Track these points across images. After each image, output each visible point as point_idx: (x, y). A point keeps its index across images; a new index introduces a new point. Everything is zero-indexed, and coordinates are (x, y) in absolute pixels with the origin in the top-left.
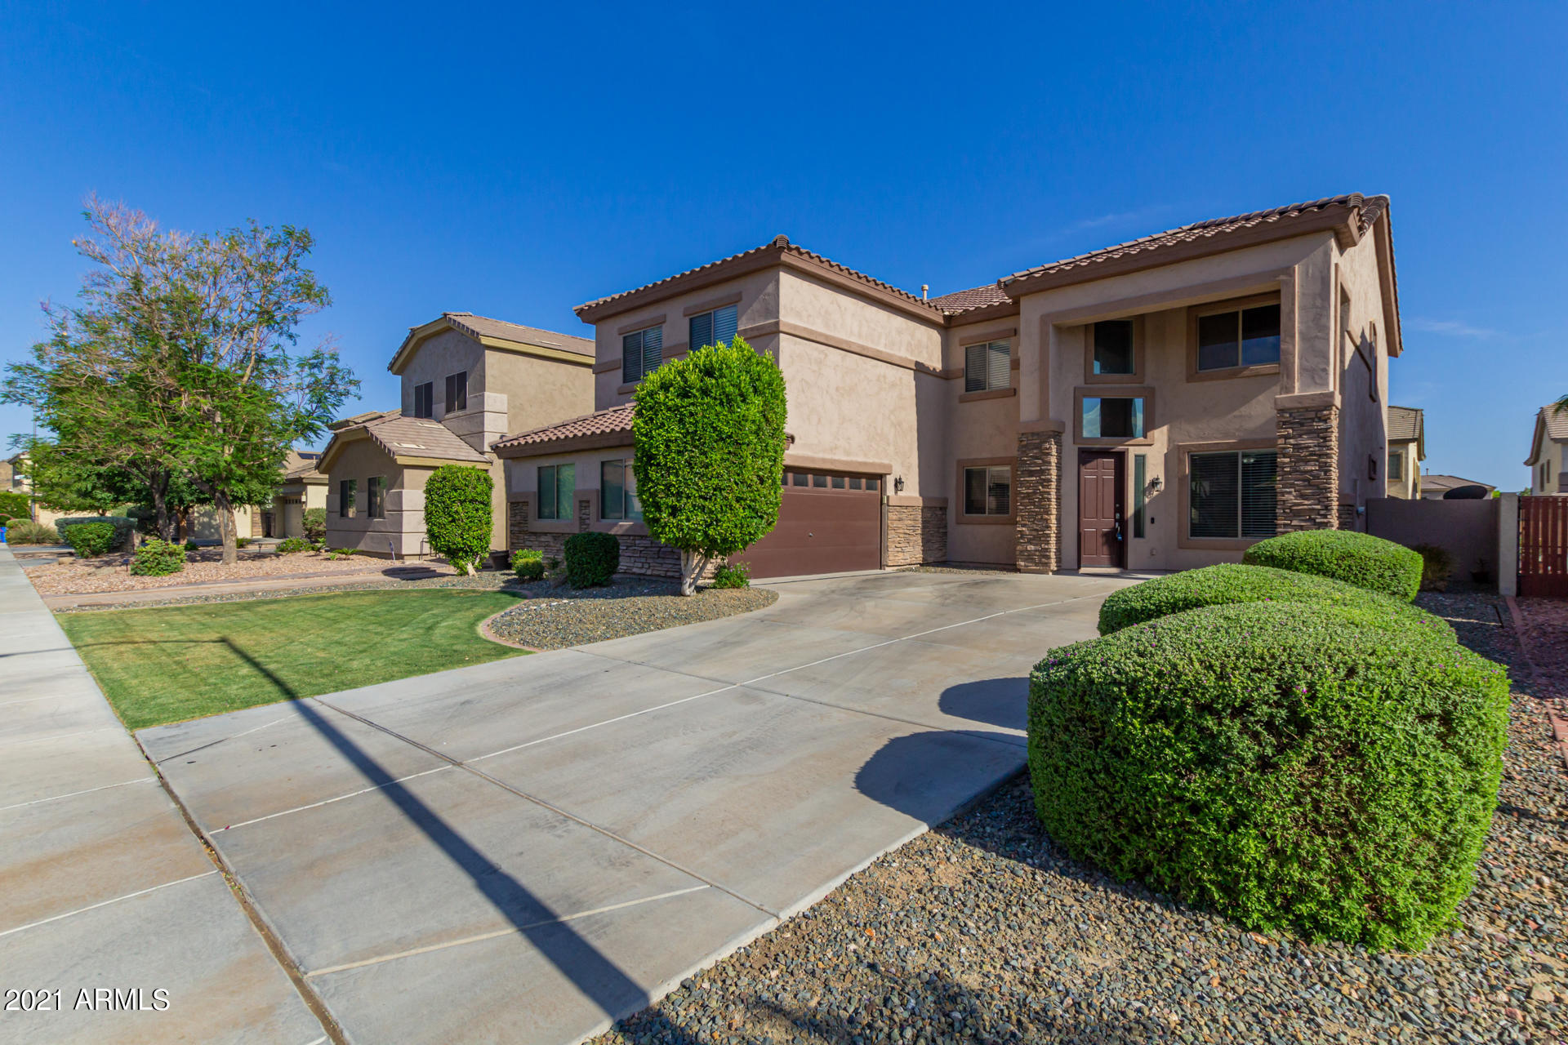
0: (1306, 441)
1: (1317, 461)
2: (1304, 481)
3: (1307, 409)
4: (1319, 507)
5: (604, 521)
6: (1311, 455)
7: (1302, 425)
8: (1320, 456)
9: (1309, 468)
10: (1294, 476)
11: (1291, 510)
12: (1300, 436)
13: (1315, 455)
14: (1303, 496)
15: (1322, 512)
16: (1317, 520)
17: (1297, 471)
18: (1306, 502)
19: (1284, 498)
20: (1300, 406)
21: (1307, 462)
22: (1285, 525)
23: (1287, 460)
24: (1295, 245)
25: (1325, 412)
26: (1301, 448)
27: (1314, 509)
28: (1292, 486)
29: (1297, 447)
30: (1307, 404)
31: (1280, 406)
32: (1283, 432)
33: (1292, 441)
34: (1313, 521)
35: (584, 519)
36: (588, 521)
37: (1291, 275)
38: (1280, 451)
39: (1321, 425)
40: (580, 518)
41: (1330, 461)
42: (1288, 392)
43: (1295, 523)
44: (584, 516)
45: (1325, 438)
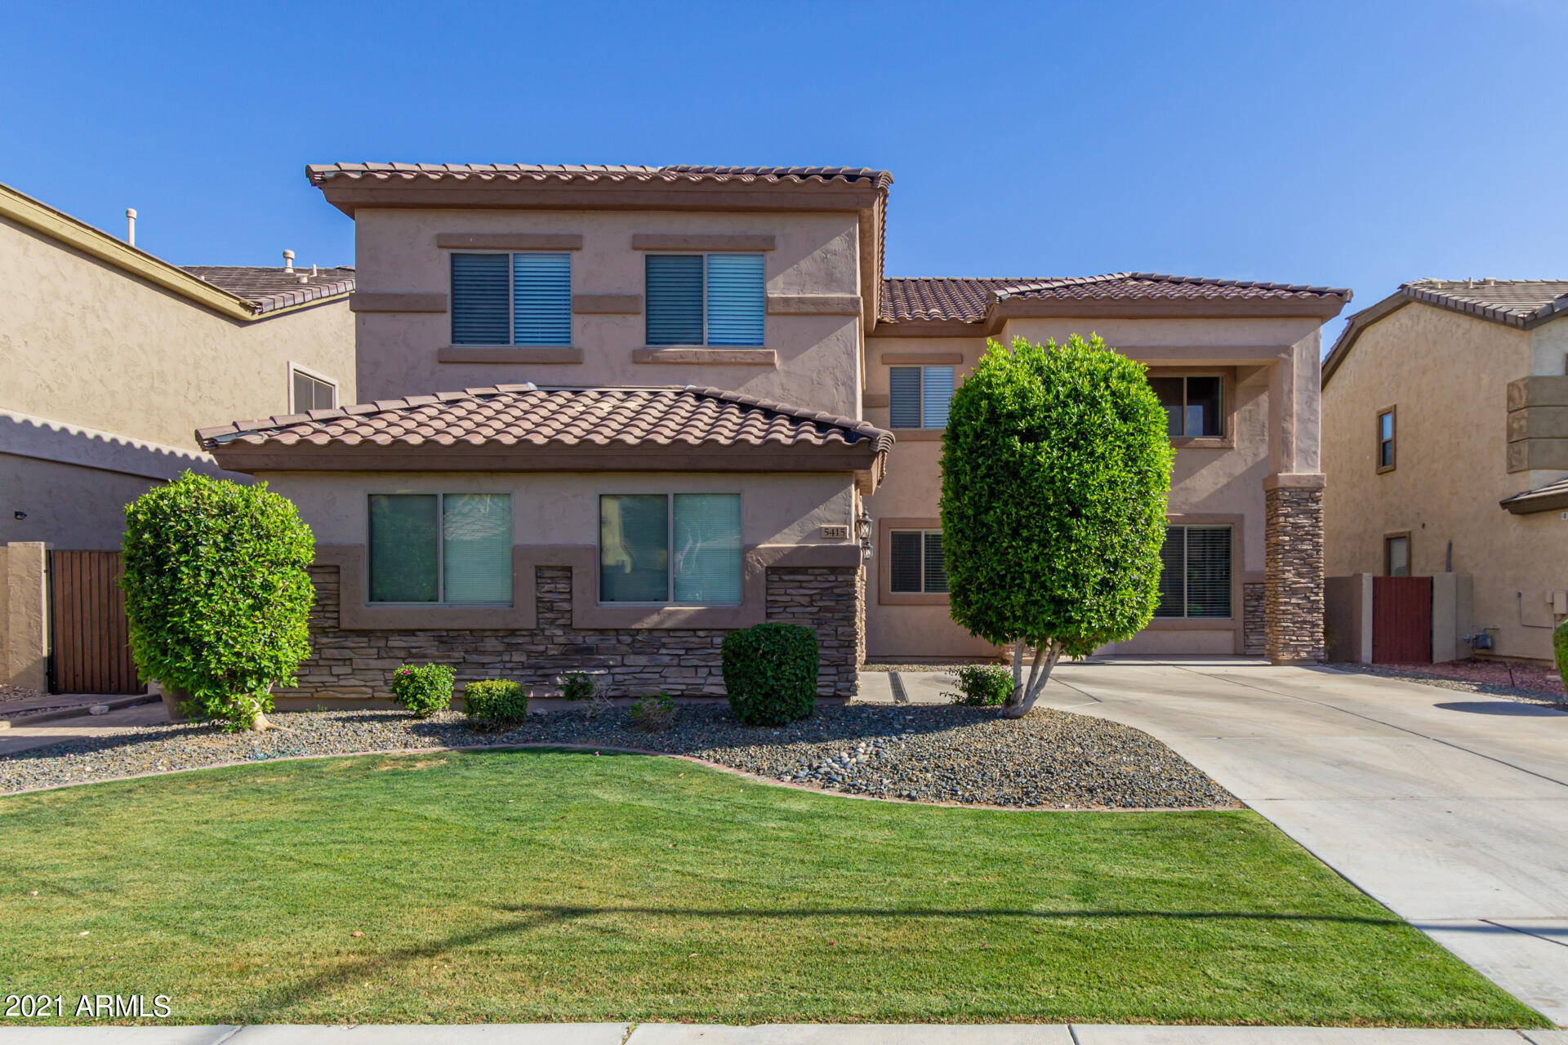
0: (1303, 520)
1: (1311, 540)
2: (1300, 559)
3: (1303, 489)
4: (1312, 585)
5: (606, 604)
6: (1306, 534)
7: (1299, 504)
8: (1313, 535)
9: (1305, 547)
10: (1293, 554)
11: (1291, 588)
12: (1297, 515)
13: (1310, 535)
14: (1299, 575)
15: (1315, 590)
16: (1312, 598)
17: (1295, 550)
18: (1303, 581)
19: (1285, 576)
20: (1298, 485)
21: (1303, 541)
22: (1286, 603)
23: (1287, 538)
24: (1292, 326)
25: (1318, 494)
26: (1298, 527)
27: (1308, 587)
28: (1291, 564)
29: (1295, 526)
30: (1304, 484)
31: (1281, 484)
32: (1284, 511)
33: (1291, 520)
34: (1308, 598)
35: (552, 602)
36: (566, 606)
37: (1291, 355)
38: (1279, 529)
39: (1314, 506)
40: (539, 600)
41: (1321, 540)
42: (1287, 471)
43: (1294, 601)
44: (550, 595)
45: (1316, 519)
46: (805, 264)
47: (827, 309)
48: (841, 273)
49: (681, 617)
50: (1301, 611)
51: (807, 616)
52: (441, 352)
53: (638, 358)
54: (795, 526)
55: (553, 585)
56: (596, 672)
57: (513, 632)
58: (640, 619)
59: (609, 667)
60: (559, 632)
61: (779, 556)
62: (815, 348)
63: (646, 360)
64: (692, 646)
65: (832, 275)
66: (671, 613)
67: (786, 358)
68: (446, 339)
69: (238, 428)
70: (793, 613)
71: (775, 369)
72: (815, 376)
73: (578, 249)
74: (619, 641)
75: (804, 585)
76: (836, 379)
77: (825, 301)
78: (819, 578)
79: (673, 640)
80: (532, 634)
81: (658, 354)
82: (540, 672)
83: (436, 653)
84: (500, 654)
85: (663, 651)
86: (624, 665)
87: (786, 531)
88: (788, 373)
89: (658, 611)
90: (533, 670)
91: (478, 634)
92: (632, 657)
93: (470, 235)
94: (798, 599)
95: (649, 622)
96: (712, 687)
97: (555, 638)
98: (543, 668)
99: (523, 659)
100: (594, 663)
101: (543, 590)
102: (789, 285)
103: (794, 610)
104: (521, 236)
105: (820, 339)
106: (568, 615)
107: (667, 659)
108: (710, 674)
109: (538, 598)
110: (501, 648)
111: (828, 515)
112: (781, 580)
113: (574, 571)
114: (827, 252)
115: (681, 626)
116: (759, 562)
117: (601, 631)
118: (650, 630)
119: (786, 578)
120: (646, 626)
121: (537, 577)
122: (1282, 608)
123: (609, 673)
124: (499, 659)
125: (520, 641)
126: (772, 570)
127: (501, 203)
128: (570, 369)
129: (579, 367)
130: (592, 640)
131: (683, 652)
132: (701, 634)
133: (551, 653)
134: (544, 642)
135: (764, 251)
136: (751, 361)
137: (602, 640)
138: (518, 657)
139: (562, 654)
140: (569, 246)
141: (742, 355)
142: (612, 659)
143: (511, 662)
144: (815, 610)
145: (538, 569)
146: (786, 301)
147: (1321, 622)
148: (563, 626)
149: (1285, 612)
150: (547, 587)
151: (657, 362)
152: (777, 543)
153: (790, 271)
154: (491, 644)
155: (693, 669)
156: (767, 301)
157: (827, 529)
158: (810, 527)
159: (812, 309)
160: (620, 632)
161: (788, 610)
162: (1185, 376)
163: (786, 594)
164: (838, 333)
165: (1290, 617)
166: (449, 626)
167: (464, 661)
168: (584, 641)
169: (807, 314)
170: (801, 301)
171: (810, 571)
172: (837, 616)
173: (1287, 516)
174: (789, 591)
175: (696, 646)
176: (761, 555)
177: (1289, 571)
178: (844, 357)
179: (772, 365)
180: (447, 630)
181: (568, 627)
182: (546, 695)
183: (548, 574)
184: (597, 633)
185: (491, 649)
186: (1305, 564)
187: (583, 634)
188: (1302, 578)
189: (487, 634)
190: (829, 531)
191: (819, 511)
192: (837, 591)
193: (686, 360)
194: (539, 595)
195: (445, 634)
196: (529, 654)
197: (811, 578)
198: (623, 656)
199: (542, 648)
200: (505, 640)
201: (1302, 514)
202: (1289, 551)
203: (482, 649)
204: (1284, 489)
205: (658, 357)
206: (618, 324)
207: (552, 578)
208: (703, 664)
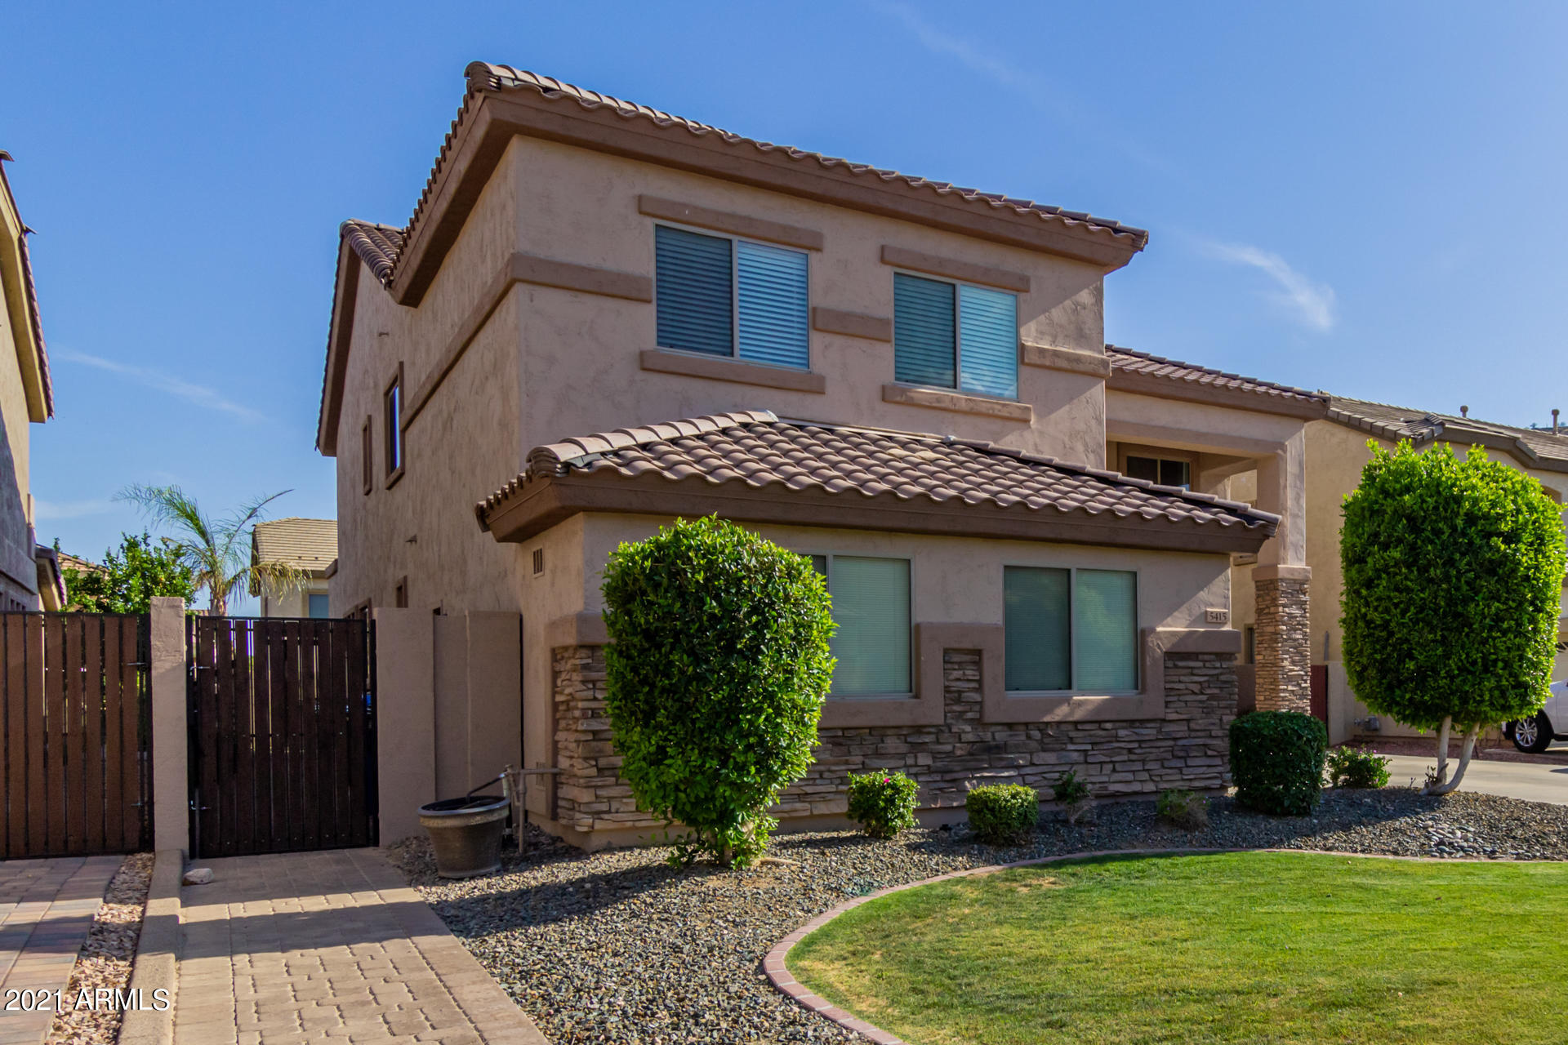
0: (1295, 611)
1: (1301, 630)
2: (1294, 648)
3: (1295, 581)
4: (1302, 673)
5: (1013, 694)
6: (1298, 624)
7: (1292, 596)
8: (1302, 625)
9: (1297, 636)
10: (1290, 643)
11: (1288, 676)
12: (1291, 606)
13: (1300, 625)
14: (1293, 663)
15: (1305, 678)
16: (1302, 685)
17: (1290, 639)
18: (1296, 668)
19: (1283, 664)
20: (1291, 577)
21: (1295, 631)
22: (1284, 690)
23: (1284, 628)
24: (1286, 423)
25: (1305, 586)
26: (1292, 617)
27: (1300, 675)
28: (1287, 652)
29: (1290, 616)
30: (1297, 576)
31: (1280, 575)
32: (1282, 601)
33: (1287, 610)
34: (1299, 685)
35: (960, 692)
36: (976, 697)
37: (1285, 452)
38: (1278, 618)
39: (1302, 597)
40: (947, 689)
41: (1308, 630)
42: (1284, 563)
43: (1290, 688)
44: (958, 684)
45: (1304, 610)
46: (1057, 313)
47: (1081, 367)
48: (1090, 329)
49: (1090, 707)
50: (1294, 698)
51: (1196, 704)
52: (642, 355)
53: (886, 394)
54: (1183, 608)
55: (961, 672)
56: (1006, 774)
57: (919, 729)
58: (1050, 711)
59: (1018, 767)
60: (968, 728)
61: (1175, 640)
62: (1066, 408)
63: (898, 399)
64: (1098, 740)
65: (1081, 330)
66: (1080, 704)
67: (1041, 416)
68: (650, 341)
69: (584, 449)
70: (1186, 702)
71: (1030, 427)
72: (1066, 439)
73: (818, 250)
74: (1029, 737)
75: (1196, 671)
76: (1086, 445)
77: (1078, 359)
78: (1207, 665)
79: (1081, 734)
80: (939, 730)
81: (912, 394)
82: (948, 777)
83: (831, 758)
84: (903, 756)
85: (1071, 747)
86: (1033, 764)
87: (1176, 614)
88: (1041, 433)
89: (1068, 700)
90: (940, 775)
91: (879, 732)
92: (1043, 755)
93: (685, 206)
94: (1192, 687)
95: (1061, 713)
96: (1116, 785)
97: (963, 736)
98: (951, 771)
99: (930, 762)
100: (1003, 763)
101: (952, 677)
102: (1041, 334)
103: (1188, 698)
104: (750, 221)
105: (1072, 399)
106: (977, 708)
107: (1075, 756)
108: (1114, 770)
109: (946, 687)
110: (903, 748)
111: (1211, 599)
112: (1176, 667)
113: (985, 656)
114: (1077, 304)
115: (1089, 718)
116: (1159, 647)
117: (1010, 726)
118: (1059, 723)
119: (1181, 664)
120: (1057, 719)
121: (945, 662)
122: (1282, 695)
123: (1019, 775)
124: (902, 763)
125: (927, 740)
126: (1170, 655)
127: (738, 173)
128: (809, 399)
129: (818, 398)
130: (1001, 736)
131: (1089, 747)
132: (1108, 726)
133: (959, 753)
134: (951, 740)
135: (1018, 291)
136: (1008, 415)
137: (1011, 736)
138: (924, 760)
139: (971, 754)
140: (809, 245)
141: (999, 407)
142: (1021, 758)
143: (916, 765)
144: (1204, 698)
145: (946, 651)
146: (1042, 351)
147: (1309, 708)
148: (971, 721)
149: (1284, 699)
150: (956, 674)
151: (912, 403)
152: (1170, 626)
153: (1042, 318)
154: (892, 744)
155: (1099, 766)
156: (1021, 349)
157: (1212, 613)
158: (1197, 612)
159: (1064, 364)
160: (1031, 727)
161: (1182, 698)
162: (1159, 457)
163: (1180, 682)
164: (1088, 394)
165: (1287, 703)
166: (845, 724)
167: (864, 768)
168: (994, 738)
169: (1059, 369)
170: (1056, 354)
171: (1200, 657)
172: (1223, 703)
173: (1284, 606)
174: (1182, 678)
175: (1102, 740)
176: (1160, 639)
177: (1286, 659)
178: (1093, 422)
179: (1027, 421)
180: (844, 729)
181: (979, 723)
182: (955, 804)
183: (956, 658)
184: (1006, 728)
185: (893, 751)
186: (1297, 652)
187: (993, 729)
188: (1296, 666)
189: (889, 732)
190: (1214, 615)
191: (1202, 595)
192: (1223, 678)
193: (943, 405)
194: (947, 683)
195: (840, 733)
196: (935, 755)
197: (1200, 664)
198: (1031, 753)
199: (948, 748)
200: (909, 740)
201: (1295, 604)
202: (1286, 640)
203: (883, 752)
204: (1282, 580)
205: (912, 398)
206: (864, 352)
207: (960, 663)
208: (1108, 760)
